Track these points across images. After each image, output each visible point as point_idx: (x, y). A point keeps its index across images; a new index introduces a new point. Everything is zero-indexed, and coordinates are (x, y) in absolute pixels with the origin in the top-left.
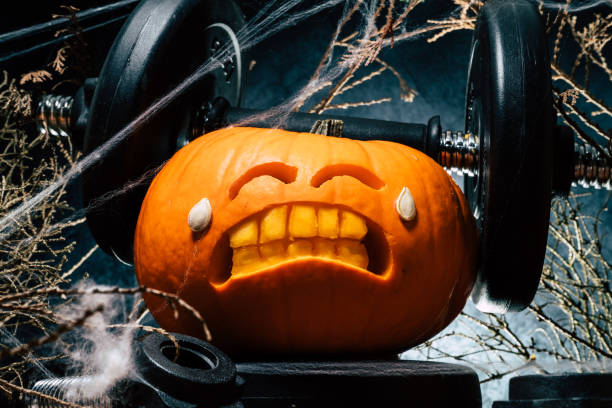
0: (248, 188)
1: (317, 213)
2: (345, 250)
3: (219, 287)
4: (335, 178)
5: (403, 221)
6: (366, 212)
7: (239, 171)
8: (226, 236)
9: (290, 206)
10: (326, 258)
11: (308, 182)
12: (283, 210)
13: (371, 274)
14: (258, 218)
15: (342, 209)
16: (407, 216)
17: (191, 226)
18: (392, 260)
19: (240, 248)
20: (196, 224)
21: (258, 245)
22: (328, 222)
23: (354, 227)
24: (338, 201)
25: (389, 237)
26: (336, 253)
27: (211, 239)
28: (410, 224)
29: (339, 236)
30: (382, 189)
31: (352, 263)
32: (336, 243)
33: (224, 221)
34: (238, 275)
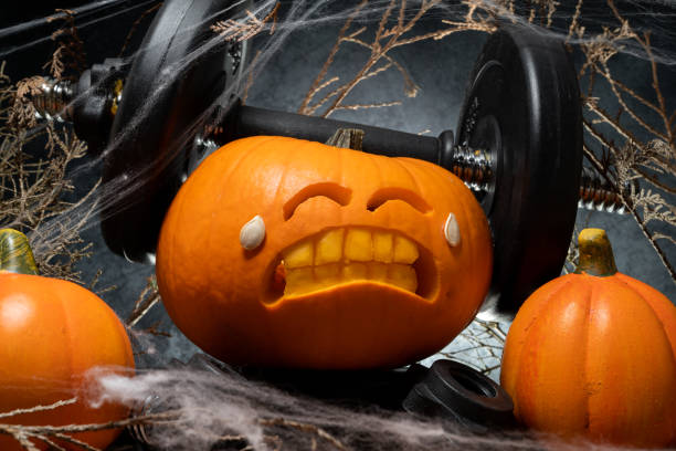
0: (304, 208)
1: (372, 238)
2: (397, 275)
3: (270, 306)
4: (388, 202)
5: (450, 246)
6: (418, 238)
8: (280, 256)
9: (347, 229)
10: (380, 283)
11: (364, 205)
12: (341, 232)
13: (420, 298)
14: (314, 240)
15: (396, 234)
16: (453, 242)
17: (242, 244)
18: (439, 285)
19: (293, 269)
20: (249, 242)
21: (313, 267)
22: (383, 246)
23: (406, 252)
24: (394, 226)
25: (437, 263)
26: (389, 278)
27: (265, 258)
28: (455, 250)
29: (393, 259)
30: (430, 214)
31: (403, 287)
32: (389, 268)
33: (277, 240)
34: (291, 295)
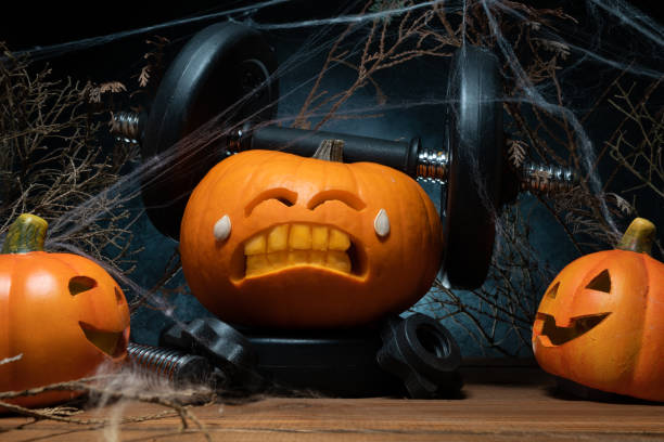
0: (259, 209)
1: (311, 230)
2: (331, 259)
3: (237, 283)
4: (326, 202)
5: (379, 236)
6: (349, 230)
7: (252, 194)
8: (242, 246)
9: (291, 225)
10: (316, 266)
11: (305, 206)
12: (285, 228)
13: (352, 277)
14: (265, 233)
15: (330, 228)
16: (382, 233)
17: (215, 237)
18: (369, 268)
19: (252, 256)
20: (219, 236)
21: (267, 254)
22: (320, 236)
23: (341, 242)
24: (328, 221)
25: (367, 250)
26: (325, 261)
27: (230, 247)
28: (383, 239)
29: (328, 248)
30: (363, 211)
31: (338, 269)
32: (324, 254)
33: (240, 234)
34: (250, 276)
